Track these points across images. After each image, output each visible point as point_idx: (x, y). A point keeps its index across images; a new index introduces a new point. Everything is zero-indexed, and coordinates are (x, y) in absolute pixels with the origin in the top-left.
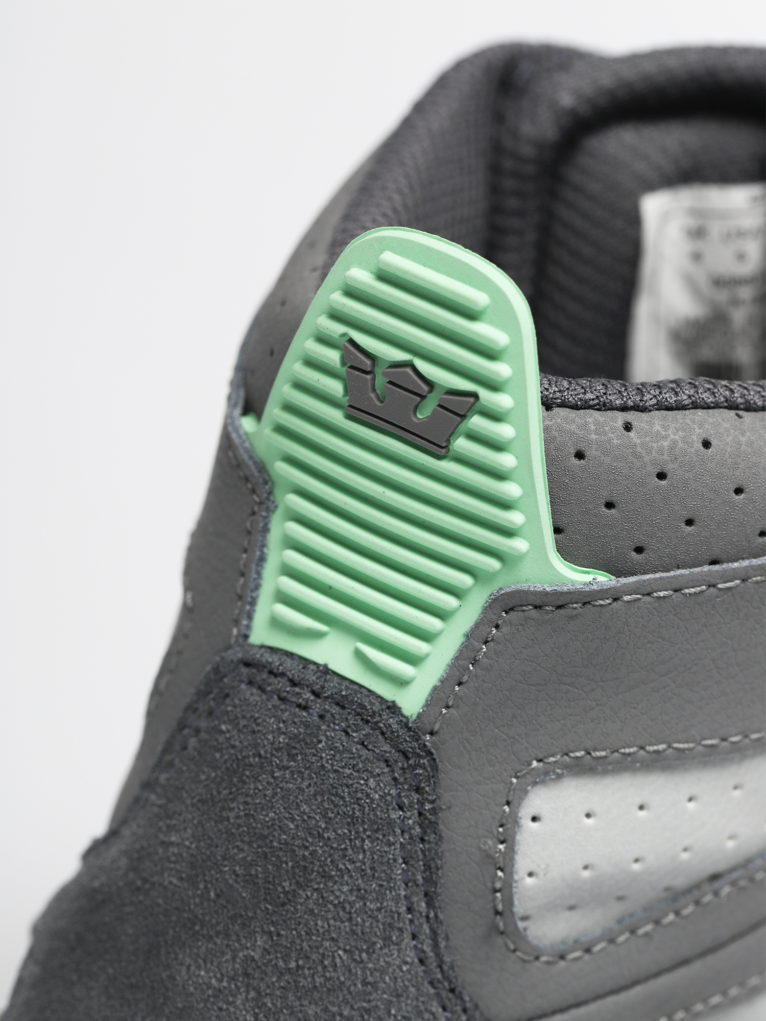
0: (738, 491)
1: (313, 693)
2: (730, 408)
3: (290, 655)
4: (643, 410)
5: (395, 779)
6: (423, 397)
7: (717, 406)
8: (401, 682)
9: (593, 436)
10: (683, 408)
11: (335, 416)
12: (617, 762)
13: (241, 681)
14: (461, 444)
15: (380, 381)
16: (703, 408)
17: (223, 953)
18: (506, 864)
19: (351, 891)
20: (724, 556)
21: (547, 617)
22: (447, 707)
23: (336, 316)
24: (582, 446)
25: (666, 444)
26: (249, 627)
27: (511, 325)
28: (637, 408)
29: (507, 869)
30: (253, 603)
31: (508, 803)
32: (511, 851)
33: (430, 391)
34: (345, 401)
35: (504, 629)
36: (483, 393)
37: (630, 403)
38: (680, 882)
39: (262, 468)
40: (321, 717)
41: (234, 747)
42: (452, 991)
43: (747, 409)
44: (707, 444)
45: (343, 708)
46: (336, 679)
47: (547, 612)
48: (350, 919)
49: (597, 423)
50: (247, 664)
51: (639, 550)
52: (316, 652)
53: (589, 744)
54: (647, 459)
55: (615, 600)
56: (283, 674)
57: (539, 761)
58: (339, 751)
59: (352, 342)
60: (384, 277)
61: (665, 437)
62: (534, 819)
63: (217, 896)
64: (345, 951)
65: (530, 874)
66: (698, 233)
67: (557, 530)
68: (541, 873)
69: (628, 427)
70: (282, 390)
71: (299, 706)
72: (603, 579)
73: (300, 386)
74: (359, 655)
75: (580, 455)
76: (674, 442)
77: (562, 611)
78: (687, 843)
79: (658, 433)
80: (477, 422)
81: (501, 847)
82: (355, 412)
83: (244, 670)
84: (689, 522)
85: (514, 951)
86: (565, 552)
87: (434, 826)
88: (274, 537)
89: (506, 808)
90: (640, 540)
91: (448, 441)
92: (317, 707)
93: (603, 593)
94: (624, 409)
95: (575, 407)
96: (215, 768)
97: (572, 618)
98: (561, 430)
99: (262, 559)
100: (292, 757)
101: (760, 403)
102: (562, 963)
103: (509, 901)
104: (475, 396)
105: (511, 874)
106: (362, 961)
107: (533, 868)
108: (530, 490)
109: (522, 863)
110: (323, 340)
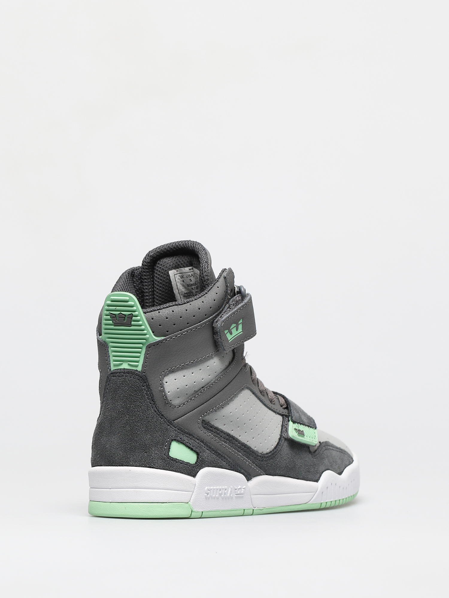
0: (181, 317)
1: (123, 373)
2: (176, 305)
3: (118, 369)
4: (161, 309)
5: (141, 382)
6: (125, 318)
7: (174, 305)
8: (137, 366)
9: (154, 315)
10: (168, 307)
11: (112, 327)
12: (176, 369)
13: (112, 377)
14: (133, 323)
15: (117, 318)
16: (171, 306)
17: (122, 420)
18: (164, 391)
19: (139, 403)
20: (182, 329)
21: (156, 347)
22: (145, 367)
23: (107, 311)
24: (152, 317)
25: (166, 313)
26: (110, 368)
27: (134, 301)
28: (160, 309)
29: (164, 392)
30: (110, 364)
31: (161, 381)
32: (164, 388)
33: (125, 316)
34: (113, 324)
35: (150, 351)
36: (133, 313)
37: (159, 309)
38: (196, 389)
39: (105, 342)
40: (126, 376)
41: (114, 387)
42: (162, 415)
43: (179, 305)
44: (173, 311)
45: (129, 374)
46: (126, 370)
47: (156, 346)
48: (141, 408)
49: (154, 313)
50: (112, 374)
51: (168, 332)
52: (122, 367)
53: (171, 367)
54: (163, 316)
55: (166, 341)
56: (118, 372)
57: (163, 372)
58: (130, 381)
59: (111, 313)
60: (112, 301)
61: (166, 312)
62: (166, 383)
63: (118, 412)
64: (142, 413)
65: (169, 392)
66: (182, 277)
67: (153, 332)
68: (170, 391)
69: (159, 312)
70: (103, 331)
71: (122, 376)
72: (163, 338)
73: (106, 329)
74: (129, 364)
75: (152, 319)
76: (167, 312)
77: (158, 345)
78: (194, 381)
79: (164, 312)
80: (134, 318)
81: (162, 388)
82: (115, 325)
83: (112, 375)
84: (174, 325)
85: (171, 406)
86: (155, 335)
87: (149, 388)
88: (110, 352)
89: (161, 382)
90: (167, 330)
91: (131, 323)
92: (125, 375)
93: (164, 340)
94: (158, 310)
95: (150, 312)
96: (112, 392)
97: (160, 345)
98: (148, 316)
99: (109, 356)
100: (123, 384)
101: (181, 303)
102: (180, 407)
103: (166, 397)
104: (132, 314)
105: (165, 392)
106: (145, 414)
107: (169, 391)
108: (146, 326)
109: (167, 390)
110: (107, 315)
